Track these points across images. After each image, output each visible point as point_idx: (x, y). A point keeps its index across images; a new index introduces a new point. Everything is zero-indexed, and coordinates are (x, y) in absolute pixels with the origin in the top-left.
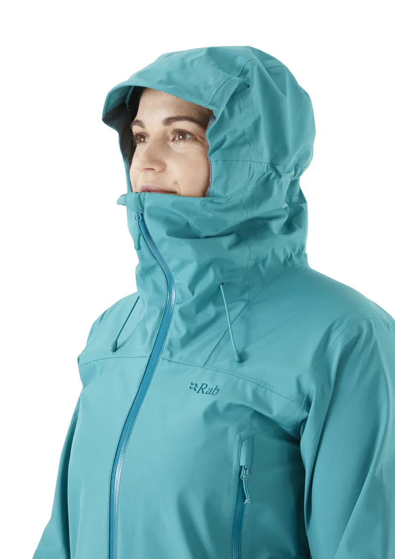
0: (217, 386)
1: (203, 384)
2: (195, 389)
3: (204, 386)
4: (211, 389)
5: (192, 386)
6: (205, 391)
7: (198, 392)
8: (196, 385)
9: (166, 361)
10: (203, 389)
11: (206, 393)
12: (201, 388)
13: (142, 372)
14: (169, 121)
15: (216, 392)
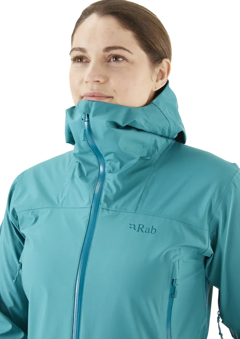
0: (153, 226)
1: (140, 225)
2: (135, 229)
3: (141, 226)
4: (148, 229)
5: (131, 226)
6: (144, 230)
7: (138, 231)
8: (134, 225)
9: (105, 210)
10: (141, 229)
11: (146, 232)
12: (139, 228)
13: (87, 218)
14: (108, 49)
15: (154, 231)
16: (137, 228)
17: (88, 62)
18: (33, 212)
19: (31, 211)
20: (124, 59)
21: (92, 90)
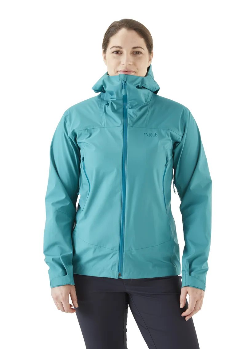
3: (150, 134)
4: (154, 135)
5: (145, 134)
6: (152, 135)
9: (131, 127)
13: (122, 131)
14: (134, 48)
15: (156, 135)
16: (148, 135)
17: (122, 54)
18: (87, 131)
19: (86, 130)
20: (141, 53)
21: (126, 68)
